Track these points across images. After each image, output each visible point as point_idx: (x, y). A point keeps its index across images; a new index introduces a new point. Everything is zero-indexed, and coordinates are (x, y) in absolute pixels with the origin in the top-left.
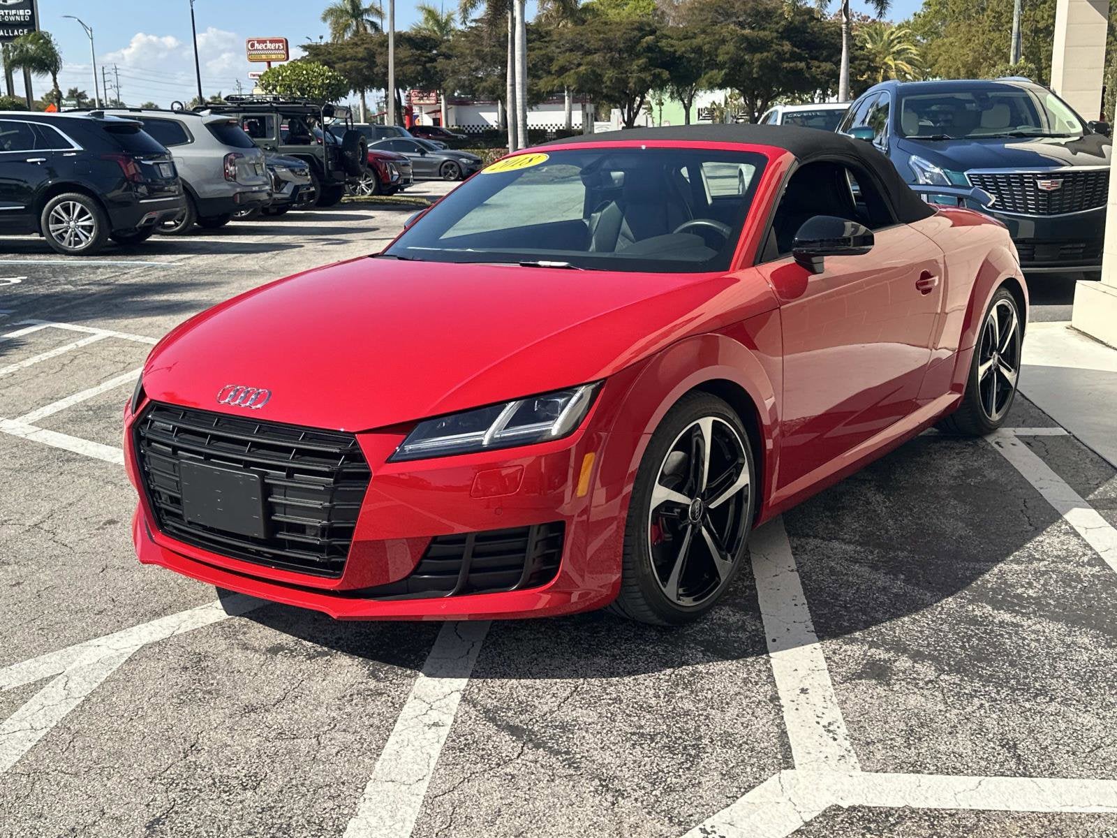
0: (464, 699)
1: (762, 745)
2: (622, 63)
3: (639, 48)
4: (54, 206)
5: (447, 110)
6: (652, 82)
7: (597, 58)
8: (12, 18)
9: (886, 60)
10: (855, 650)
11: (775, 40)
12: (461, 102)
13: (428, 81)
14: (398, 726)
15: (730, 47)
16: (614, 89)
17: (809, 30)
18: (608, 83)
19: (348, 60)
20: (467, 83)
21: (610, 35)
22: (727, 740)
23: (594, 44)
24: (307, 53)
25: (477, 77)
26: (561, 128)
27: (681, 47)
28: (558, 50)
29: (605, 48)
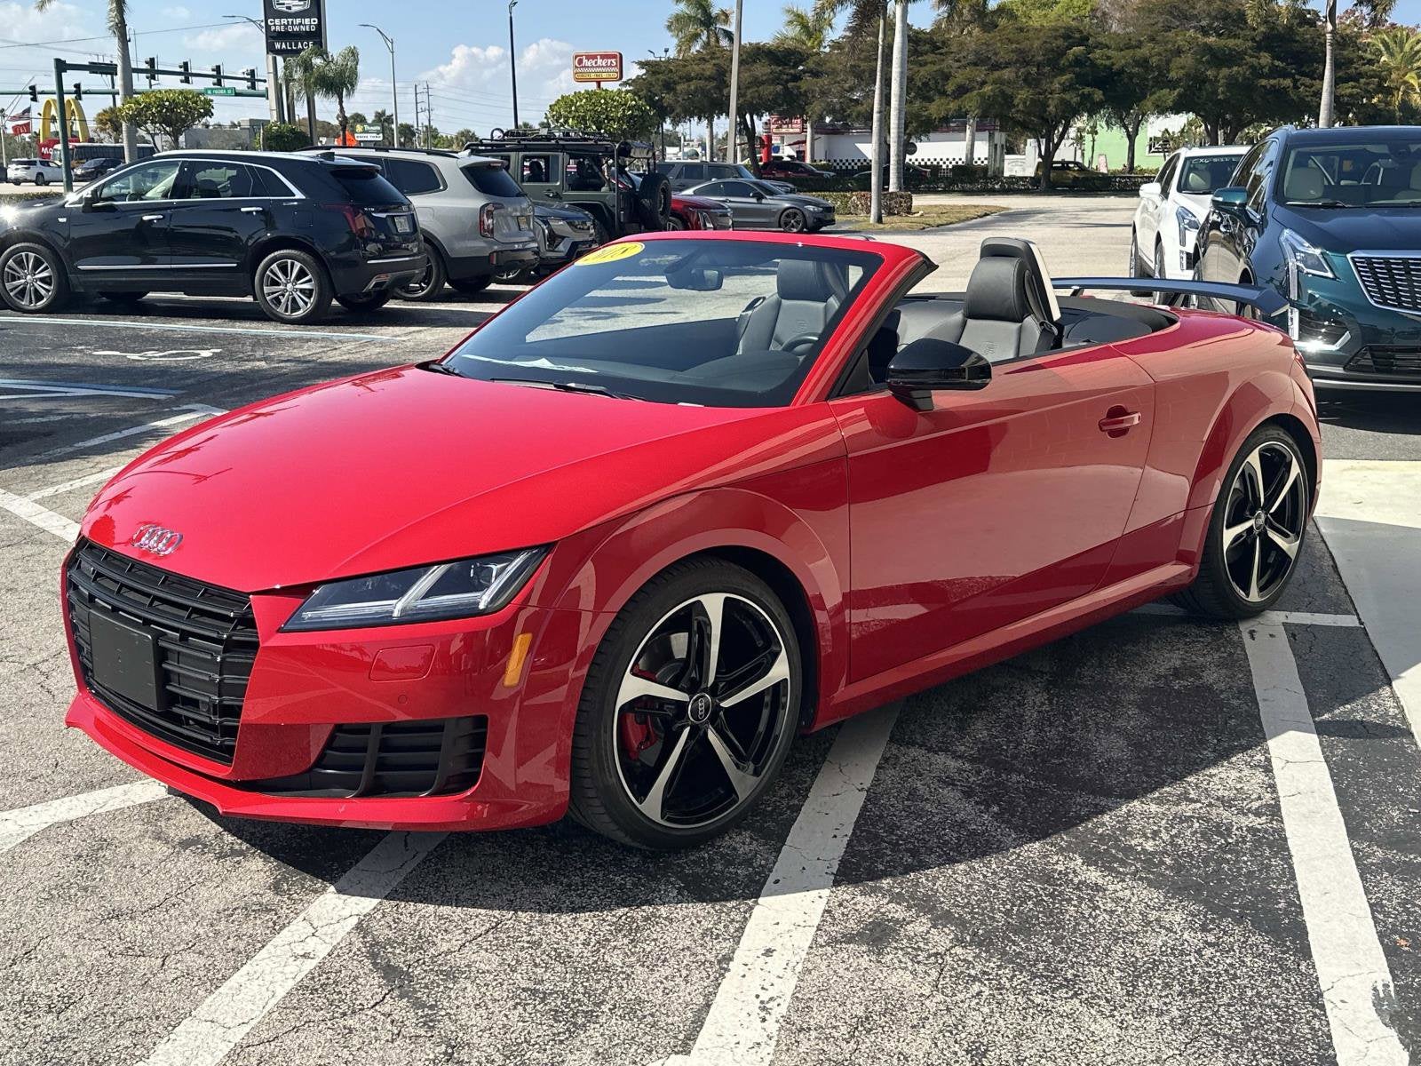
0: (359, 927)
1: (670, 1020)
2: (1039, 80)
3: (1063, 62)
4: (269, 264)
5: (813, 140)
6: (1080, 104)
7: (1007, 74)
8: (296, 29)
9: (1407, 78)
10: (864, 903)
11: (1249, 51)
12: (832, 131)
13: (789, 106)
14: (259, 956)
15: (1187, 60)
16: (1029, 114)
17: (1298, 38)
18: (1021, 107)
19: (691, 79)
20: (838, 107)
21: (1025, 45)
22: (632, 1010)
23: (1004, 56)
24: (644, 71)
25: (852, 100)
26: (960, 163)
27: (1120, 59)
28: (957, 64)
29: (1017, 61)
